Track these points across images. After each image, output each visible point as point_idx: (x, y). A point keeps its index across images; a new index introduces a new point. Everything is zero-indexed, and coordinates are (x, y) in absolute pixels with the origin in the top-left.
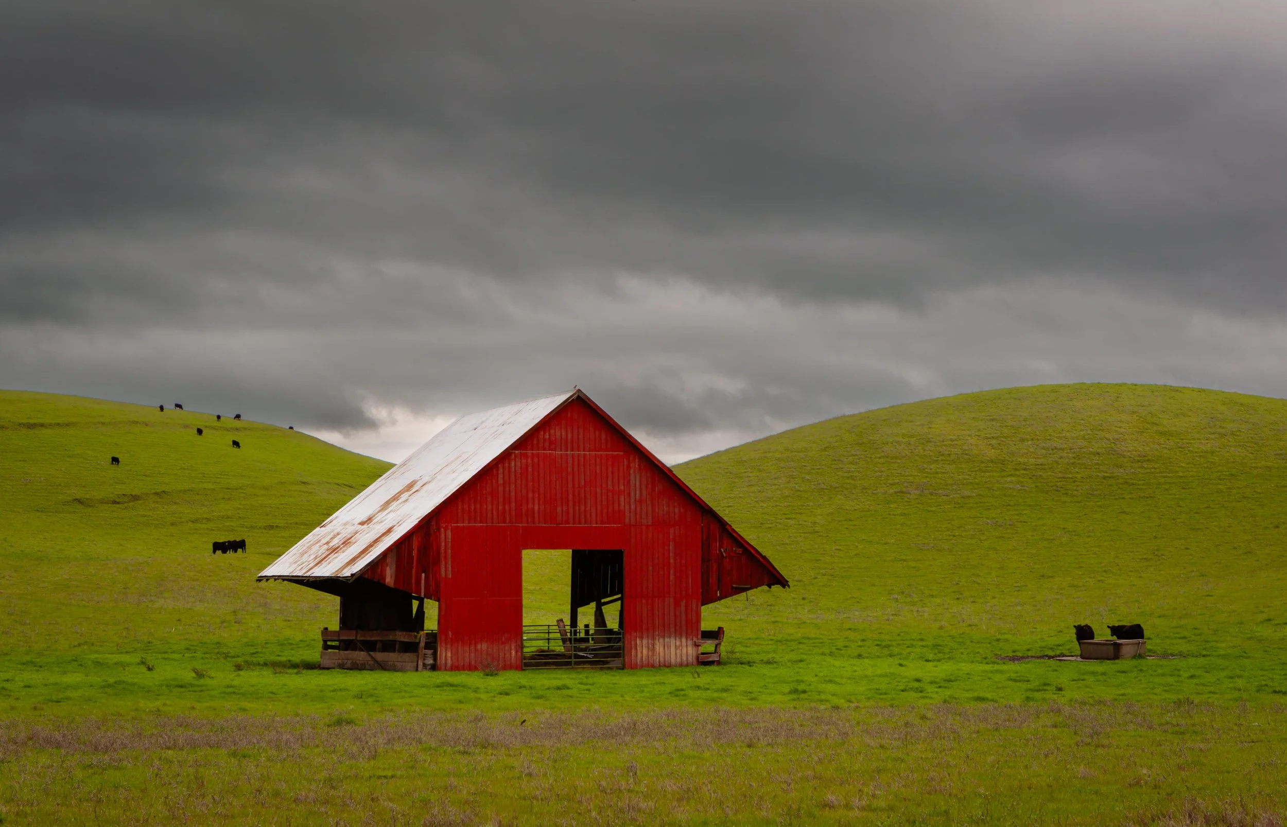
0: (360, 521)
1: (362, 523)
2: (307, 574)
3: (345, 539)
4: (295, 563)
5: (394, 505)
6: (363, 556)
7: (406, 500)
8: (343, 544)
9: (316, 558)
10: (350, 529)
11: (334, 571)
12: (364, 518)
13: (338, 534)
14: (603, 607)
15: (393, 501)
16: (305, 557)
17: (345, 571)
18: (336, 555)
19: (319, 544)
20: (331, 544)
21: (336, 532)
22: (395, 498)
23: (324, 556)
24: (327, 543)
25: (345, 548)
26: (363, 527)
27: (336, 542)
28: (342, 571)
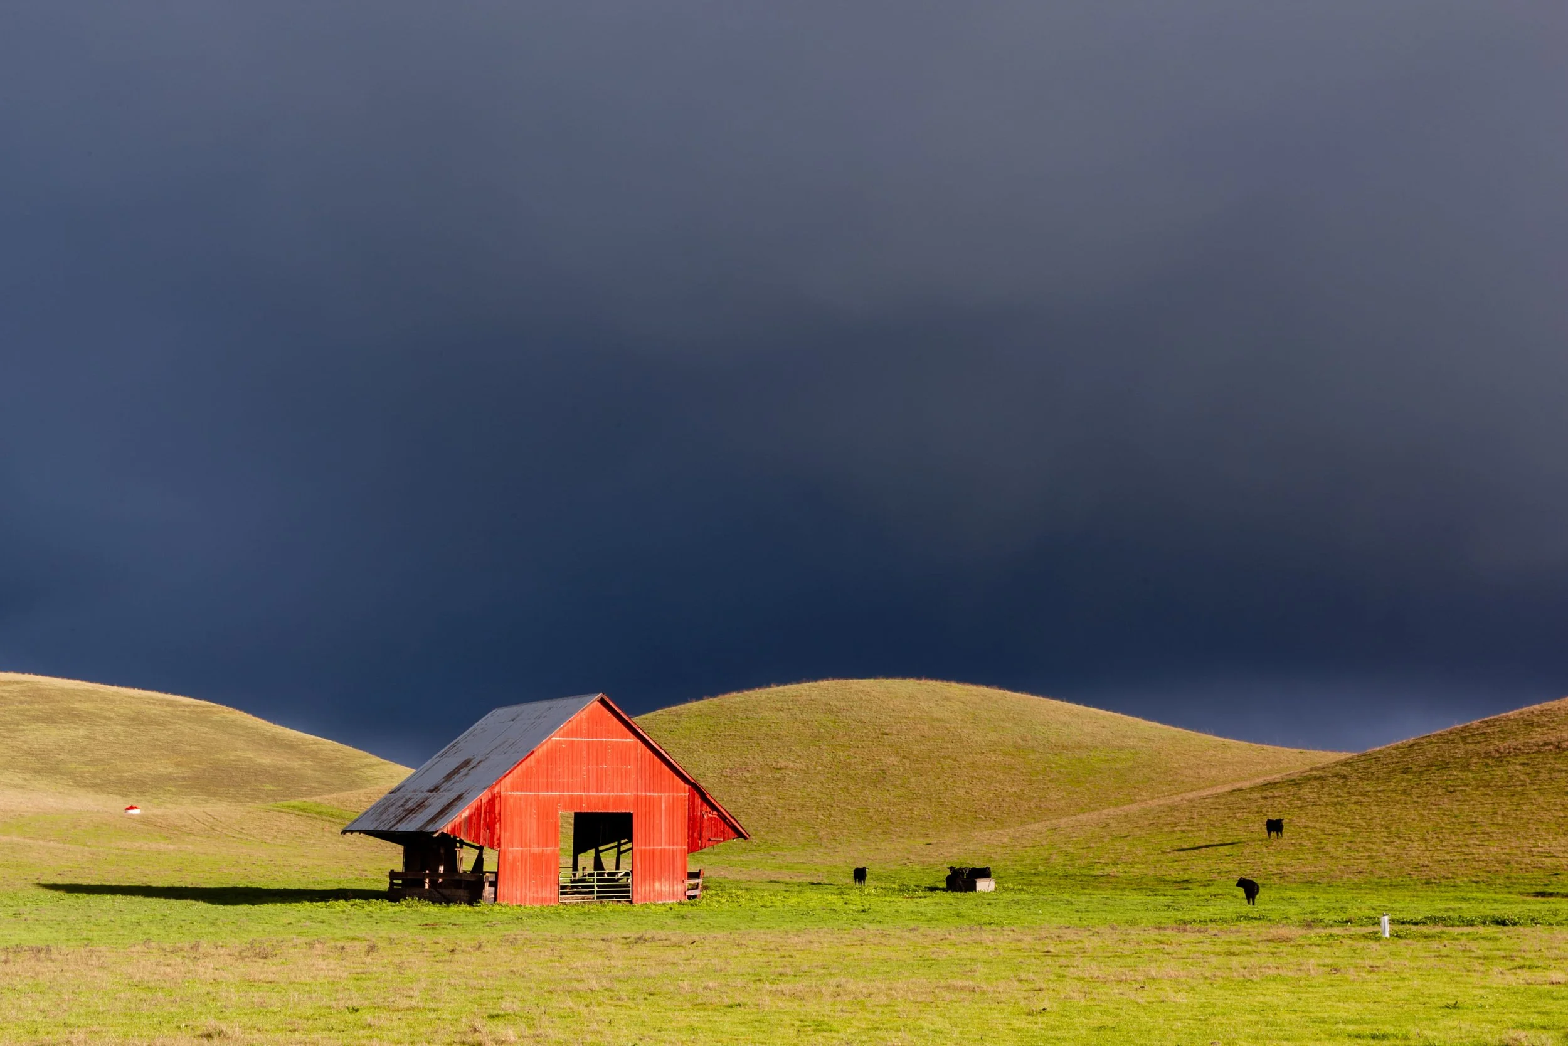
0: (428, 789)
1: (431, 791)
2: (393, 829)
3: (418, 803)
4: (376, 820)
5: (456, 778)
6: (441, 816)
7: (467, 774)
8: (418, 806)
9: (395, 817)
10: (420, 796)
11: (417, 827)
12: (430, 786)
13: (410, 799)
14: (601, 854)
15: (454, 774)
16: (384, 817)
17: (428, 827)
18: (414, 815)
19: (394, 807)
20: (407, 807)
21: (407, 797)
22: (456, 771)
23: (402, 815)
24: (402, 806)
25: (421, 810)
26: (432, 794)
27: (410, 805)
28: (426, 827)
